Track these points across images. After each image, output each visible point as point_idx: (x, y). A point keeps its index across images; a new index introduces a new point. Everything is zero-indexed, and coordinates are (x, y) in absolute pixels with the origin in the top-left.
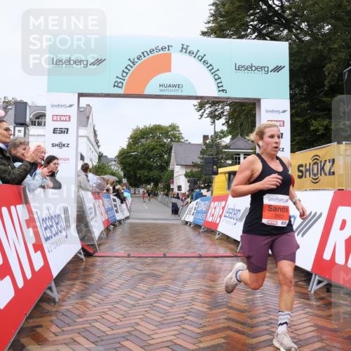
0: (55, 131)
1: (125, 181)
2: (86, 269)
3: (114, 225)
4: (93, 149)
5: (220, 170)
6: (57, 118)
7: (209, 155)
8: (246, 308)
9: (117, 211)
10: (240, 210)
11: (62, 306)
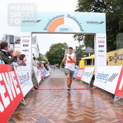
0: (24, 46)
1: (48, 63)
2: (35, 94)
3: (45, 78)
4: (37, 52)
5: (82, 59)
6: (24, 41)
7: (78, 53)
8: (91, 107)
9: (46, 74)
10: (89, 73)
11: (27, 107)
